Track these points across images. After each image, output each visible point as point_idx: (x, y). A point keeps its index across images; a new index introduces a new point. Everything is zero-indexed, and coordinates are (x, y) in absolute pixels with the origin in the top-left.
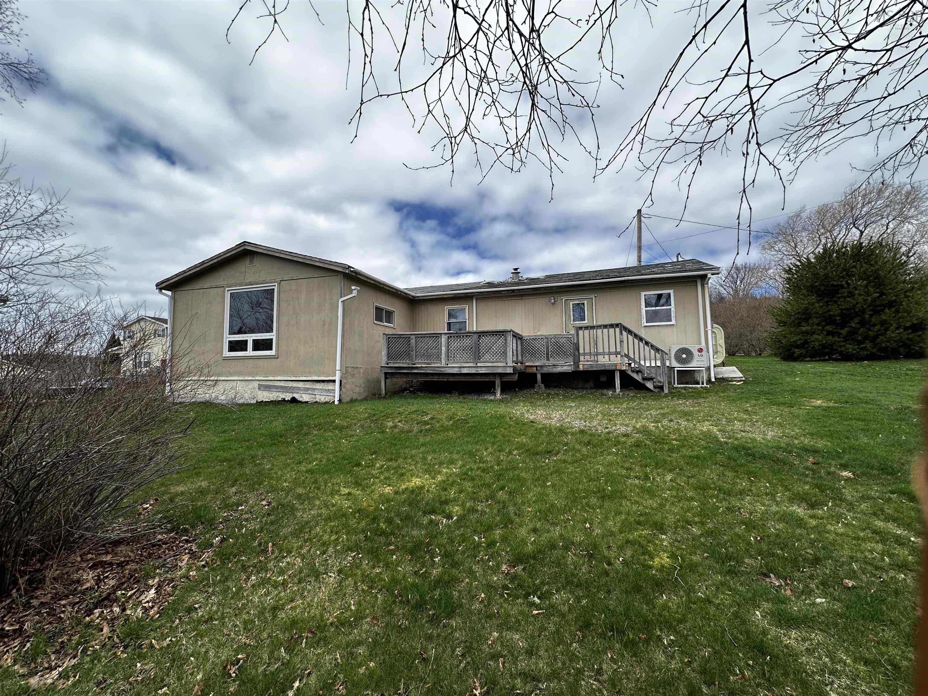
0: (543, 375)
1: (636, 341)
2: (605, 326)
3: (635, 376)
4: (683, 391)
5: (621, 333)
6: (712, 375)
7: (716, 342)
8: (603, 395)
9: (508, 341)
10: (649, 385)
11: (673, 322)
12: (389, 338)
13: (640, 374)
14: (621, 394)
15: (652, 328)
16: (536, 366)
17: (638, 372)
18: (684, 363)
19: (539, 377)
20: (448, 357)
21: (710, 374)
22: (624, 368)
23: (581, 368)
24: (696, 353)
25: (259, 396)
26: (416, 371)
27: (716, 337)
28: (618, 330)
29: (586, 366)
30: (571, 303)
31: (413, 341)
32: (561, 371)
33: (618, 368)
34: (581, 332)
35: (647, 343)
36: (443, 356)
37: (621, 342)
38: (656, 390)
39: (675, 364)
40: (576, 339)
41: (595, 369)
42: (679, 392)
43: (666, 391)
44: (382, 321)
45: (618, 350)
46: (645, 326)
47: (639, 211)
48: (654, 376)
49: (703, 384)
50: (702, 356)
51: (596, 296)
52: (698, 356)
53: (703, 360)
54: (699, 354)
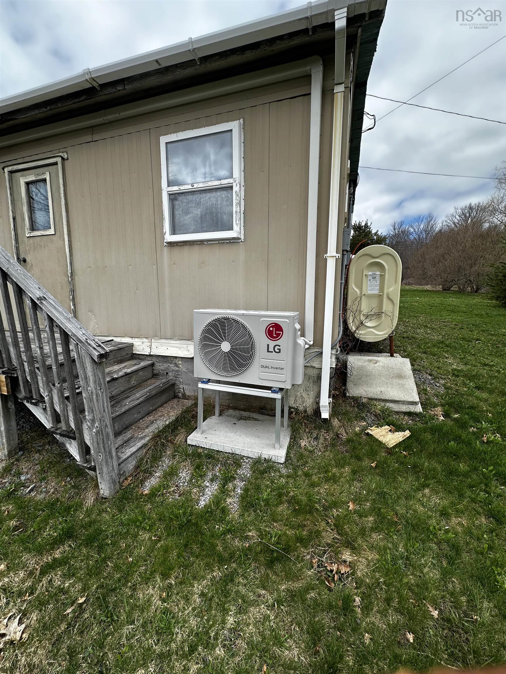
7: (382, 287)
24: (260, 340)
27: (382, 278)
30: (22, 181)
46: (169, 245)
50: (279, 350)
51: (66, 156)
52: (268, 351)
53: (282, 364)
54: (272, 344)
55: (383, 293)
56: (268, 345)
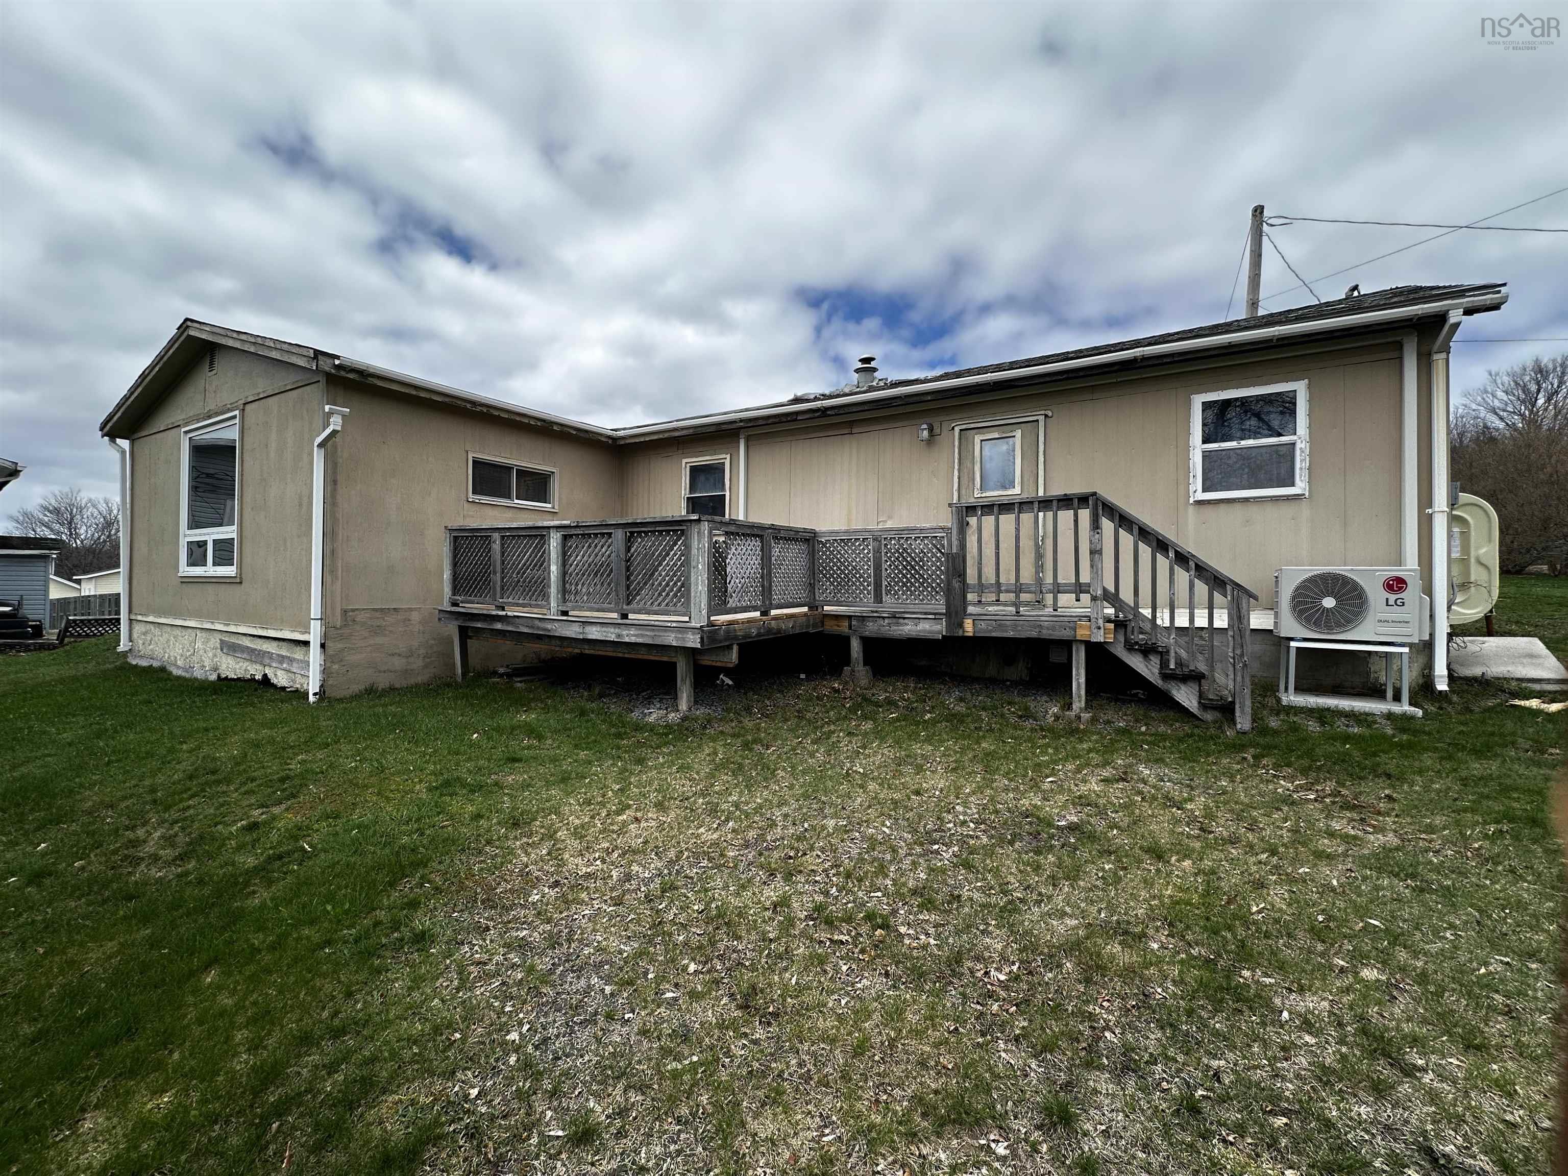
0: (867, 642)
1: (1145, 551)
2: (1045, 504)
3: (1136, 662)
4: (1313, 726)
5: (1096, 526)
6: (1440, 669)
7: (1466, 548)
8: (1027, 715)
9: (694, 551)
10: (1186, 696)
11: (1300, 486)
12: (456, 538)
13: (1155, 660)
14: (1086, 716)
15: (1223, 507)
16: (850, 617)
17: (1147, 651)
18: (1329, 629)
19: (856, 646)
20: (564, 592)
21: (1429, 665)
22: (1099, 637)
23: (969, 627)
24: (1376, 594)
25: (224, 666)
26: (499, 626)
27: (1465, 536)
28: (1085, 515)
29: (983, 625)
30: (978, 439)
31: (496, 547)
32: (914, 634)
33: (1082, 633)
34: (973, 521)
35: (1182, 559)
36: (553, 590)
37: (1095, 552)
38: (1209, 716)
39: (1290, 627)
40: (955, 543)
41: (1011, 634)
42: (1295, 728)
43: (1243, 722)
44: (509, 496)
45: (1085, 578)
46: (1199, 503)
47: (1259, 211)
48: (1202, 667)
49: (1397, 698)
50: (1403, 603)
51: (1050, 414)
52: (1387, 605)
53: (1406, 617)
54: (1392, 598)
55: (1469, 555)
56: (1387, 599)
